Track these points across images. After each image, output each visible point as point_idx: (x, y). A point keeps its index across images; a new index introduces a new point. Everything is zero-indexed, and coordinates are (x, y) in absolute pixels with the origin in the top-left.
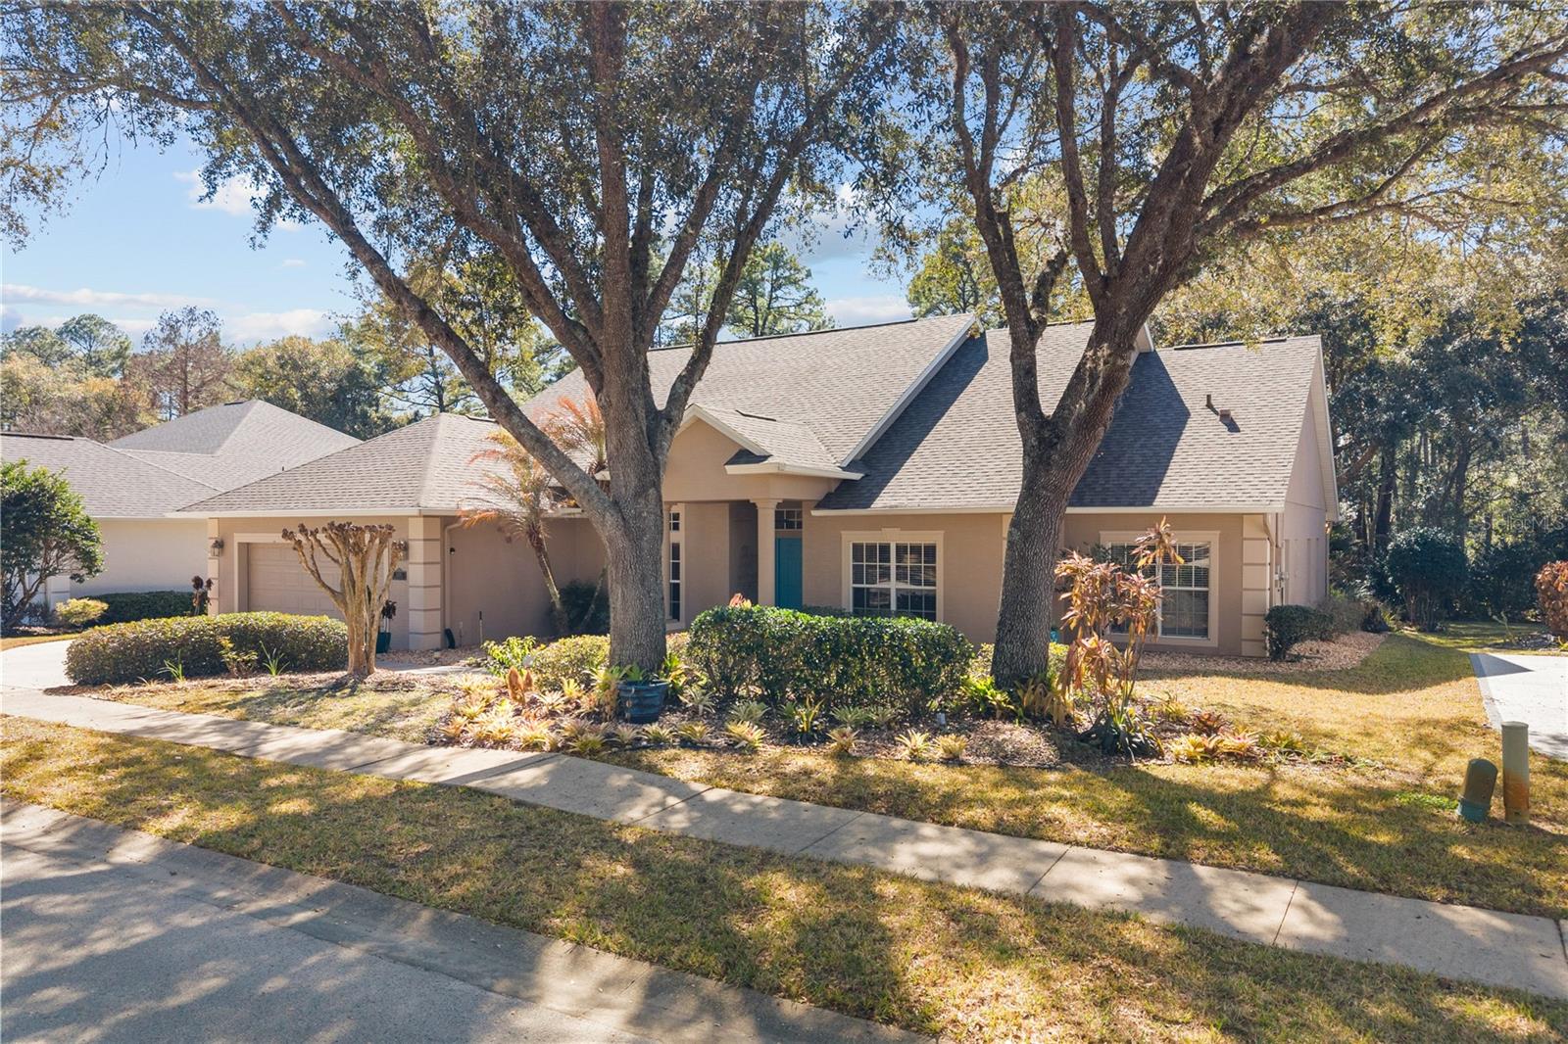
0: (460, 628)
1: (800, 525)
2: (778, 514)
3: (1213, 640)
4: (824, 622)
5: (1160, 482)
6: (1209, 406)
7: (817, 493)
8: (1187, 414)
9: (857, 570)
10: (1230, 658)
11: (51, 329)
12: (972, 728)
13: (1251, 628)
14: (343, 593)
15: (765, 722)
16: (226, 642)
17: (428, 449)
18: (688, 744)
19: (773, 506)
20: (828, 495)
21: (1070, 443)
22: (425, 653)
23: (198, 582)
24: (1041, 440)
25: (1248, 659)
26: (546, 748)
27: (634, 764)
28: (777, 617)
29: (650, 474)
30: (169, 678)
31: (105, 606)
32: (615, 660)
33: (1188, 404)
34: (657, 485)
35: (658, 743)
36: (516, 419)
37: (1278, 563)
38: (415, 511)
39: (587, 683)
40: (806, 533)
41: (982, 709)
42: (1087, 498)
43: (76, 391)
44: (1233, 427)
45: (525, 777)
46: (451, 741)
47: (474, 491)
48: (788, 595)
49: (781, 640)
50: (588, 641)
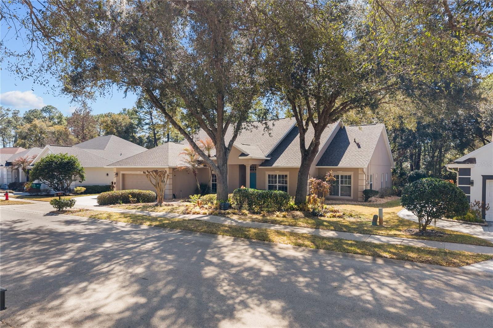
0: (176, 194)
1: (256, 170)
2: (251, 167)
3: (352, 197)
4: (260, 191)
5: (340, 160)
6: (355, 141)
7: (260, 163)
8: (349, 143)
9: (269, 181)
10: (355, 201)
11: (39, 110)
12: (289, 212)
13: (360, 194)
14: (156, 185)
15: (249, 210)
16: (130, 196)
17: (167, 151)
18: (234, 213)
19: (250, 166)
20: (262, 163)
21: (310, 155)
22: (169, 199)
23: (112, 183)
24: (305, 155)
25: (359, 201)
26: (208, 214)
27: (225, 217)
28: (251, 190)
29: (225, 160)
30: (120, 203)
31: (85, 189)
32: (218, 199)
33: (350, 141)
34: (226, 163)
35: (228, 213)
36: (198, 150)
37: (368, 179)
38: (168, 167)
39: (212, 203)
40: (257, 172)
41: (292, 209)
42: (323, 164)
43: (52, 129)
44: (359, 147)
45: (206, 218)
46: (188, 213)
47: (181, 162)
48: (253, 186)
49: (252, 195)
50: (212, 195)
